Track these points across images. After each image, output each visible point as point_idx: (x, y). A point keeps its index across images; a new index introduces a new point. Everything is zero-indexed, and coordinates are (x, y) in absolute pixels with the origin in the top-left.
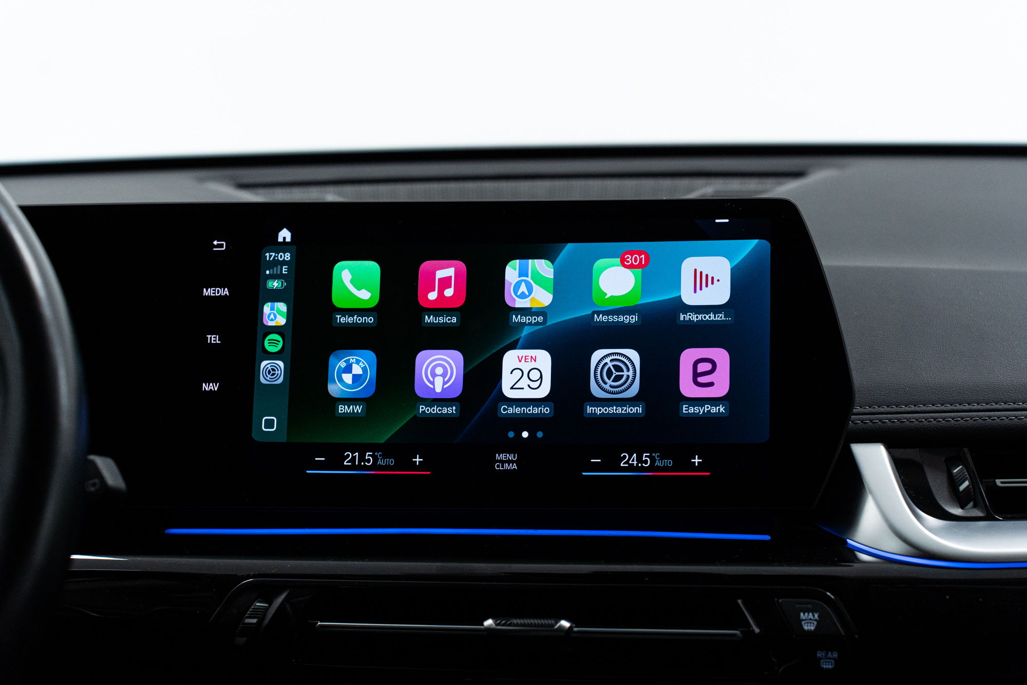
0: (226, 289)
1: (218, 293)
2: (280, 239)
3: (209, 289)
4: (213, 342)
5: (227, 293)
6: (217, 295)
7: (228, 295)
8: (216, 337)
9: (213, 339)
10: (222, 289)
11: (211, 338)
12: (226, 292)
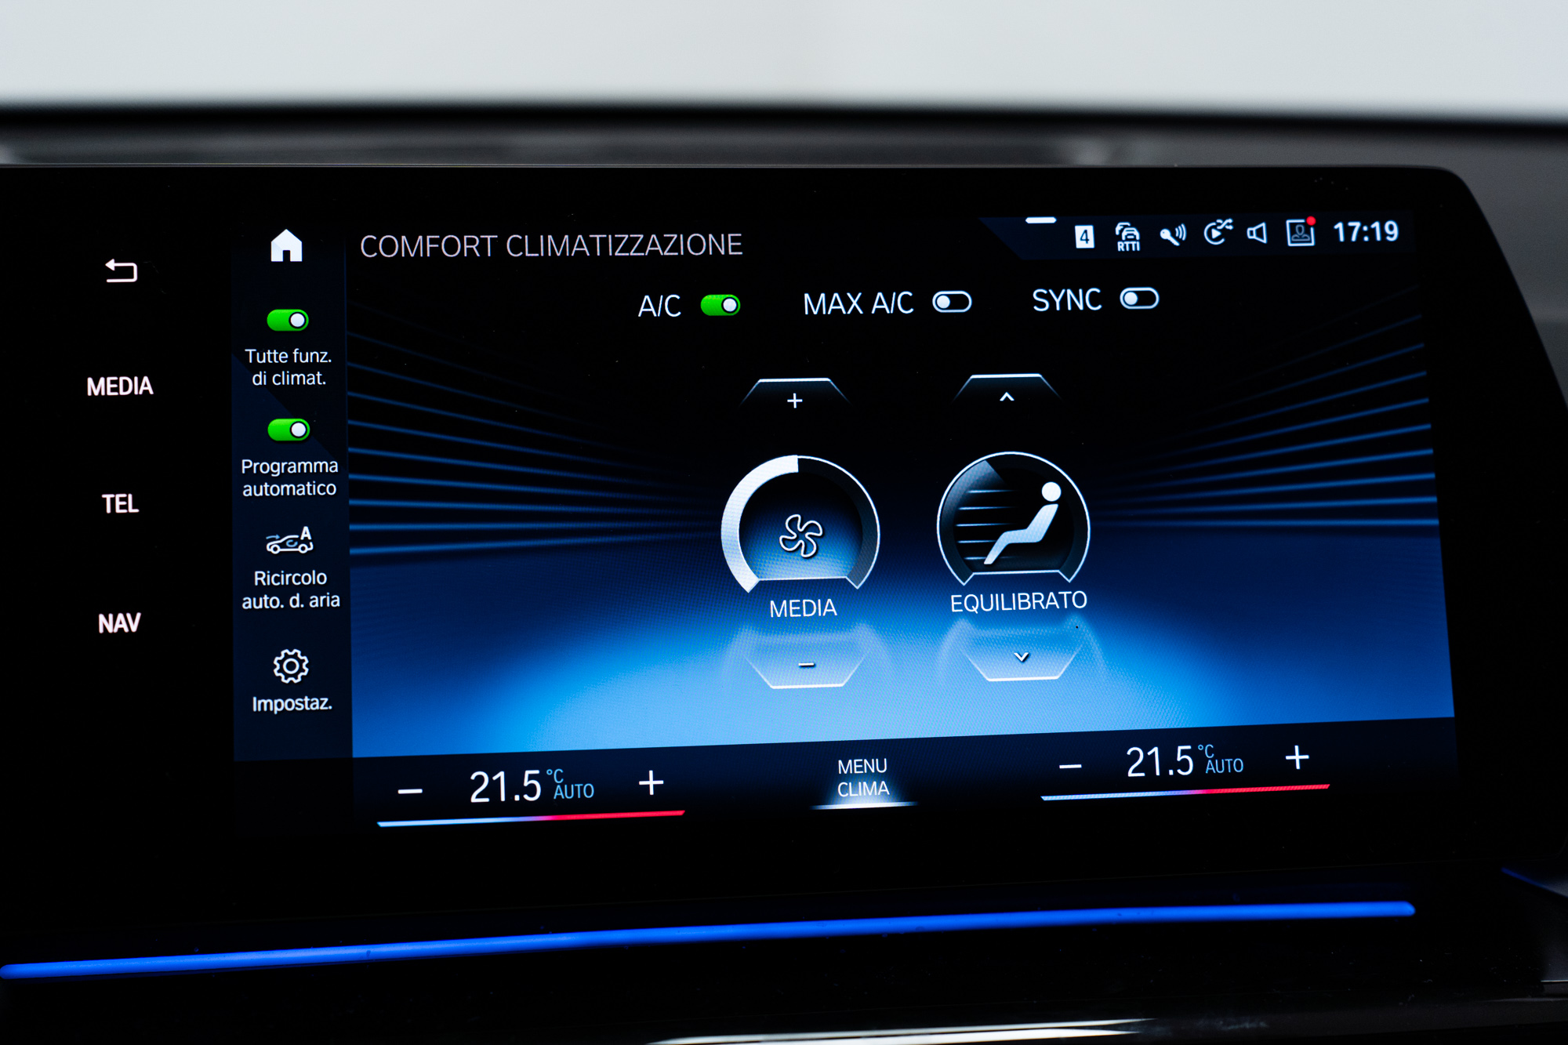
0: (146, 379)
1: (126, 388)
2: (277, 256)
3: (102, 380)
4: (118, 511)
5: (149, 388)
6: (122, 393)
7: (151, 392)
8: (126, 499)
9: (118, 503)
10: (136, 379)
11: (113, 501)
12: (147, 385)
